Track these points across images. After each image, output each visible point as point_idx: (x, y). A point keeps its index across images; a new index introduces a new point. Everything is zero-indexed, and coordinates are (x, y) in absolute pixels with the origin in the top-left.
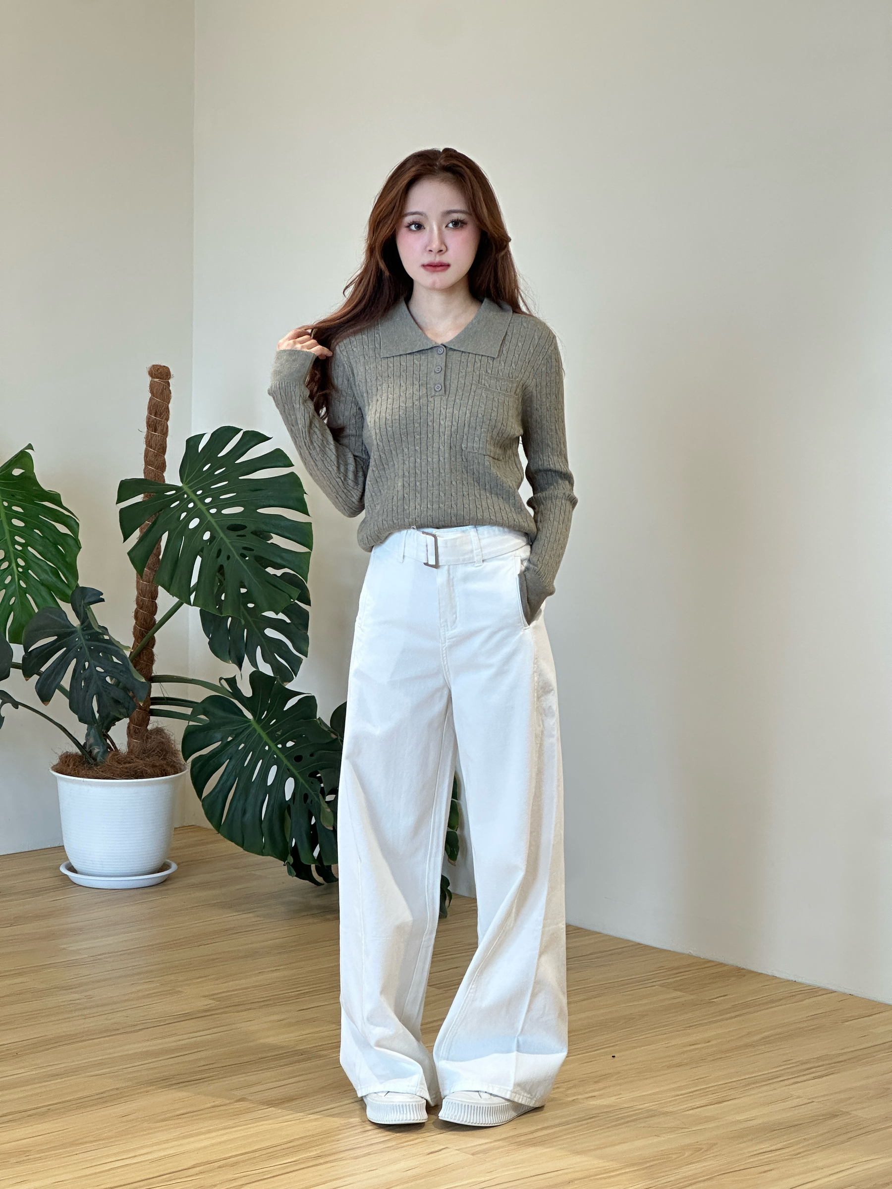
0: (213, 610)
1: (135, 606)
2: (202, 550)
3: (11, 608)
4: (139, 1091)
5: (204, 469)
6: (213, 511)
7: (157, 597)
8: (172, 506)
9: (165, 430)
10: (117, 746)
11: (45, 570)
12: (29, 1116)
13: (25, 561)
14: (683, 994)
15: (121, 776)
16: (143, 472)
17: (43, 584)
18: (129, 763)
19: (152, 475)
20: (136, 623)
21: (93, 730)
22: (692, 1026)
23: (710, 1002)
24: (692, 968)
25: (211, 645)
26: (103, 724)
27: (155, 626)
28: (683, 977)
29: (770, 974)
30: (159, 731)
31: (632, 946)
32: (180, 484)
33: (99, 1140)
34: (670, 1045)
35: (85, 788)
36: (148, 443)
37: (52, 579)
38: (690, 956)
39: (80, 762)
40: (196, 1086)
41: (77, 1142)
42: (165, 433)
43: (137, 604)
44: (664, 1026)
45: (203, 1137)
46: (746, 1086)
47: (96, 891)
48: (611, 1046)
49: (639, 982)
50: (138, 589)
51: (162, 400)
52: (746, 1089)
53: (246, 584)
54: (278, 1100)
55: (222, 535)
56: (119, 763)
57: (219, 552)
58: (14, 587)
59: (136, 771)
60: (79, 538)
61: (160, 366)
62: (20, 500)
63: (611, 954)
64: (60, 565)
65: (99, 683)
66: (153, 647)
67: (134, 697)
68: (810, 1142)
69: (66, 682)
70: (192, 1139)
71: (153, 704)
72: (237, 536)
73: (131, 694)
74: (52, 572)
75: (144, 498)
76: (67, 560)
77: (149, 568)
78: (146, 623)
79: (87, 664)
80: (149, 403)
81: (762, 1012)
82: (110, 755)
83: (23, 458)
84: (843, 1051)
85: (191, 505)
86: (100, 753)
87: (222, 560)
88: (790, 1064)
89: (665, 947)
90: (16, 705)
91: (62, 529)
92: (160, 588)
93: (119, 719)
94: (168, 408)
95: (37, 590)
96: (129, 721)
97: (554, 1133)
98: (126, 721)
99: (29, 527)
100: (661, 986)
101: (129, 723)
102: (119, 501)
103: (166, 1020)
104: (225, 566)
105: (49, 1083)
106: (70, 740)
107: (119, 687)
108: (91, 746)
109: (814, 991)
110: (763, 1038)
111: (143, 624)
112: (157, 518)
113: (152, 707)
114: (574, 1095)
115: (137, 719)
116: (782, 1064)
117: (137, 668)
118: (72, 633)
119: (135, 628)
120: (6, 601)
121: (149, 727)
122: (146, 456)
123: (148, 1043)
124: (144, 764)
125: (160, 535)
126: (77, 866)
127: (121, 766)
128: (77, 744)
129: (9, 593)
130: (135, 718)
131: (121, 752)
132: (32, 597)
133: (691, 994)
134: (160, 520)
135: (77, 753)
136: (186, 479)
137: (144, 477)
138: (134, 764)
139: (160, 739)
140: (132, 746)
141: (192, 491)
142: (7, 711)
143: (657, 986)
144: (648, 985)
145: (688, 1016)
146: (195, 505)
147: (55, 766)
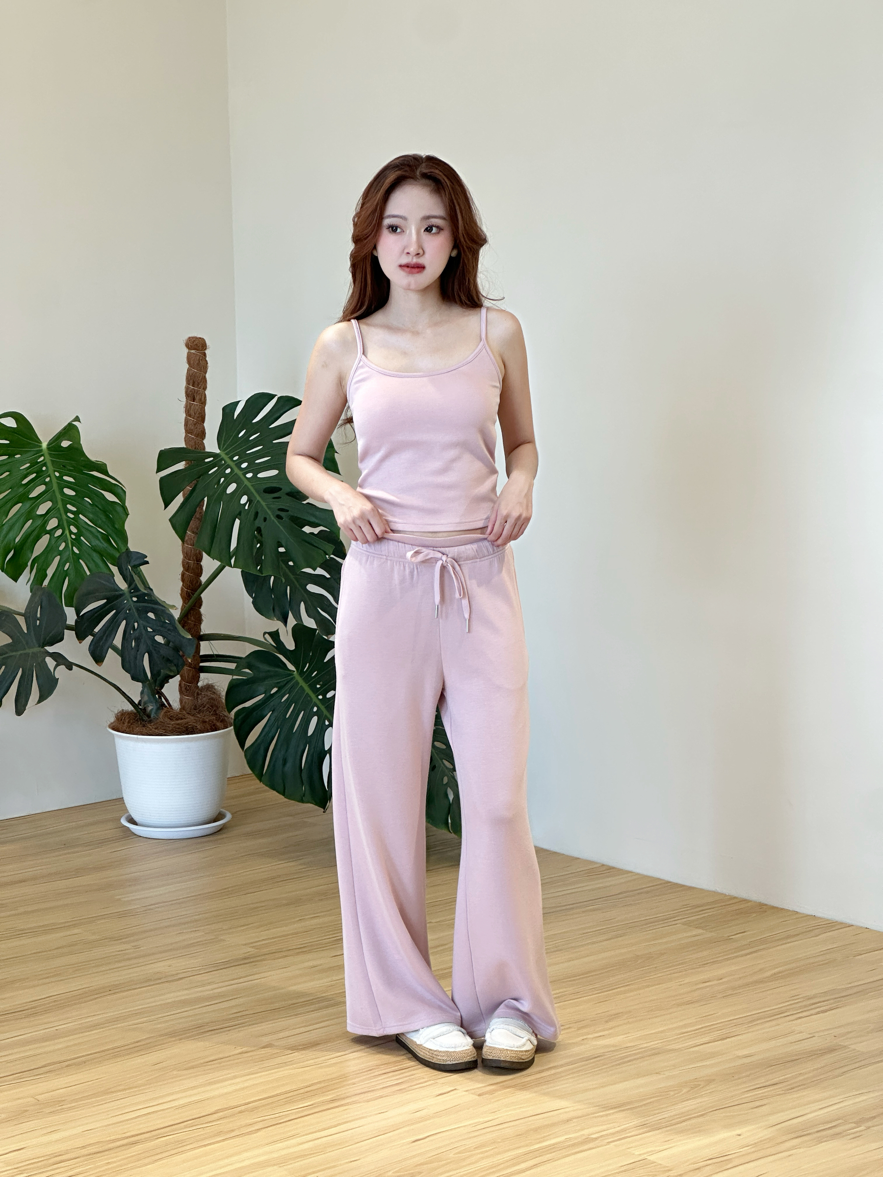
0: (255, 570)
1: (182, 569)
2: (240, 514)
3: (66, 574)
4: (172, 1039)
5: (240, 436)
6: (249, 475)
7: (202, 560)
8: (210, 473)
9: (203, 398)
10: (171, 703)
11: (97, 536)
13: (77, 527)
14: (705, 931)
15: (172, 733)
16: (183, 440)
17: (95, 550)
18: (182, 719)
19: (192, 443)
20: (183, 585)
21: (146, 690)
22: (707, 964)
23: (728, 939)
24: (716, 906)
25: (254, 603)
26: (155, 681)
27: (201, 587)
28: (707, 915)
29: (791, 910)
30: (209, 687)
31: (661, 884)
32: (218, 451)
33: (130, 1088)
34: (683, 983)
35: (140, 745)
36: (188, 412)
37: (103, 545)
38: (715, 893)
39: (135, 719)
40: (226, 1033)
41: (109, 1091)
42: (203, 402)
43: (183, 566)
44: (679, 964)
45: (228, 1083)
46: (751, 1022)
47: (155, 841)
48: (627, 985)
49: (663, 920)
50: (183, 552)
51: (201, 371)
52: (750, 1025)
53: (284, 544)
54: (302, 1045)
55: (258, 498)
56: (171, 720)
57: (257, 514)
58: (67, 553)
59: (187, 727)
60: (126, 505)
61: (196, 338)
62: (70, 470)
63: (639, 894)
64: (110, 532)
65: (149, 642)
66: (200, 608)
67: (184, 656)
68: (806, 1076)
69: (118, 641)
70: (216, 1086)
71: (203, 661)
72: (274, 498)
73: (181, 653)
74: (102, 538)
75: (186, 464)
76: (116, 526)
77: (193, 532)
78: (192, 585)
79: (136, 624)
80: (187, 373)
81: (778, 948)
82: (164, 712)
83: (70, 431)
84: (850, 986)
85: (228, 471)
86: (154, 711)
87: (259, 522)
88: (799, 998)
89: (693, 885)
90: (69, 666)
91: (110, 496)
92: (203, 552)
93: (172, 677)
94: (204, 380)
95: (89, 555)
96: (180, 679)
97: (561, 1072)
98: (178, 678)
99: (80, 495)
100: (684, 924)
101: (180, 682)
102: (158, 470)
103: (204, 969)
104: (262, 529)
105: (89, 1033)
106: (124, 698)
107: (170, 645)
108: (145, 703)
109: (831, 925)
110: (775, 974)
111: (190, 586)
112: (196, 485)
113: (201, 664)
114: (582, 1035)
115: (188, 677)
116: (788, 999)
117: (185, 628)
118: (121, 595)
119: (182, 590)
120: (60, 566)
121: (200, 684)
122: (186, 425)
123: (184, 992)
124: (195, 719)
125: (199, 500)
126: (136, 818)
127: (173, 723)
128: (132, 702)
129: (65, 559)
130: (186, 675)
131: (174, 708)
132: (85, 563)
133: (711, 932)
134: (198, 486)
135: (132, 711)
136: (224, 445)
137: (185, 446)
138: (186, 720)
139: (209, 695)
140: (184, 703)
141: (229, 457)
142: (61, 672)
143: (680, 923)
144: (670, 924)
145: (705, 953)
146: (232, 470)
147: (112, 723)
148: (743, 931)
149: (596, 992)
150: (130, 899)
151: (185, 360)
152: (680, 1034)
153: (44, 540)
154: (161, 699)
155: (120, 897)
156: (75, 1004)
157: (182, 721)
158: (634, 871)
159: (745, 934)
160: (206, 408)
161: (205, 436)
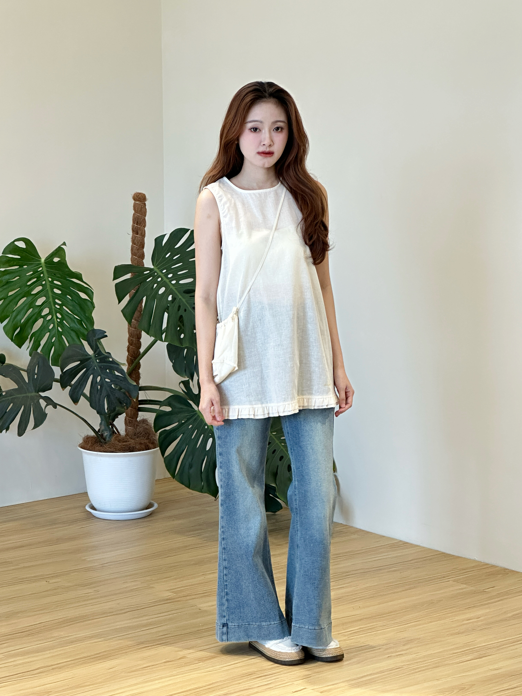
0: (177, 343)
1: (128, 344)
2: (168, 308)
3: (53, 344)
4: (121, 652)
5: (167, 256)
6: (174, 282)
7: (141, 338)
8: (147, 281)
9: (143, 233)
10: (119, 431)
11: (74, 321)
12: (53, 669)
13: (61, 314)
14: (467, 586)
15: (120, 451)
16: (130, 260)
17: (72, 330)
18: (126, 442)
19: (136, 262)
20: (128, 354)
21: (103, 421)
22: (471, 607)
23: (484, 592)
24: (475, 569)
25: (174, 367)
26: (109, 416)
27: (140, 356)
28: (469, 575)
30: (144, 421)
31: (439, 554)
32: (152, 267)
33: (94, 684)
35: (99, 458)
36: (133, 242)
37: (77, 326)
38: (475, 561)
39: (95, 441)
40: (156, 648)
41: (80, 686)
42: (143, 235)
43: (129, 342)
44: (452, 608)
45: (157, 682)
47: (107, 521)
48: (417, 621)
49: (440, 579)
50: (129, 333)
51: (141, 215)
52: (499, 648)
54: (204, 658)
55: (180, 297)
56: (120, 442)
57: (179, 307)
58: (54, 332)
59: (130, 447)
61: (140, 193)
62: (58, 277)
63: (424, 560)
64: (83, 318)
65: (108, 389)
66: (139, 370)
69: (87, 390)
70: (150, 683)
71: (140, 404)
72: (190, 297)
73: (128, 394)
74: (78, 322)
75: (131, 276)
76: (87, 315)
77: (135, 320)
78: (134, 353)
79: (99, 377)
80: (133, 216)
82: (115, 436)
83: (59, 252)
85: (159, 279)
86: (108, 436)
87: (181, 312)
89: (460, 555)
90: (55, 405)
91: (83, 296)
92: (143, 331)
93: (120, 414)
94: (145, 220)
95: (69, 333)
96: (125, 415)
97: (373, 678)
98: (124, 415)
99: (64, 293)
100: (454, 581)
101: (126, 417)
102: (115, 279)
103: (141, 606)
104: (183, 316)
105: (66, 647)
106: (89, 428)
108: (103, 431)
110: (514, 615)
111: (133, 355)
112: (138, 289)
113: (139, 406)
114: (388, 653)
115: (131, 414)
118: (89, 359)
119: (128, 357)
120: (49, 341)
121: (138, 419)
122: (132, 250)
123: (128, 621)
124: (135, 442)
125: (141, 299)
126: (96, 506)
127: (120, 444)
128: (94, 430)
129: (52, 335)
130: (130, 413)
131: (122, 434)
132: (66, 338)
133: (471, 586)
134: (140, 289)
135: (94, 436)
136: (156, 263)
137: (131, 264)
138: (129, 443)
139: (144, 426)
140: (128, 431)
141: (160, 271)
142: (49, 410)
143: (451, 581)
144: (445, 581)
145: (468, 601)
146: (162, 279)
147: (81, 444)
148: (493, 586)
149: (397, 625)
150: (92, 559)
151: (132, 208)
152: (452, 654)
153: (40, 322)
154: (113, 428)
155: (85, 558)
156: (57, 628)
157: (127, 443)
158: (421, 545)
159: (495, 588)
160: (145, 239)
161: (144, 257)
